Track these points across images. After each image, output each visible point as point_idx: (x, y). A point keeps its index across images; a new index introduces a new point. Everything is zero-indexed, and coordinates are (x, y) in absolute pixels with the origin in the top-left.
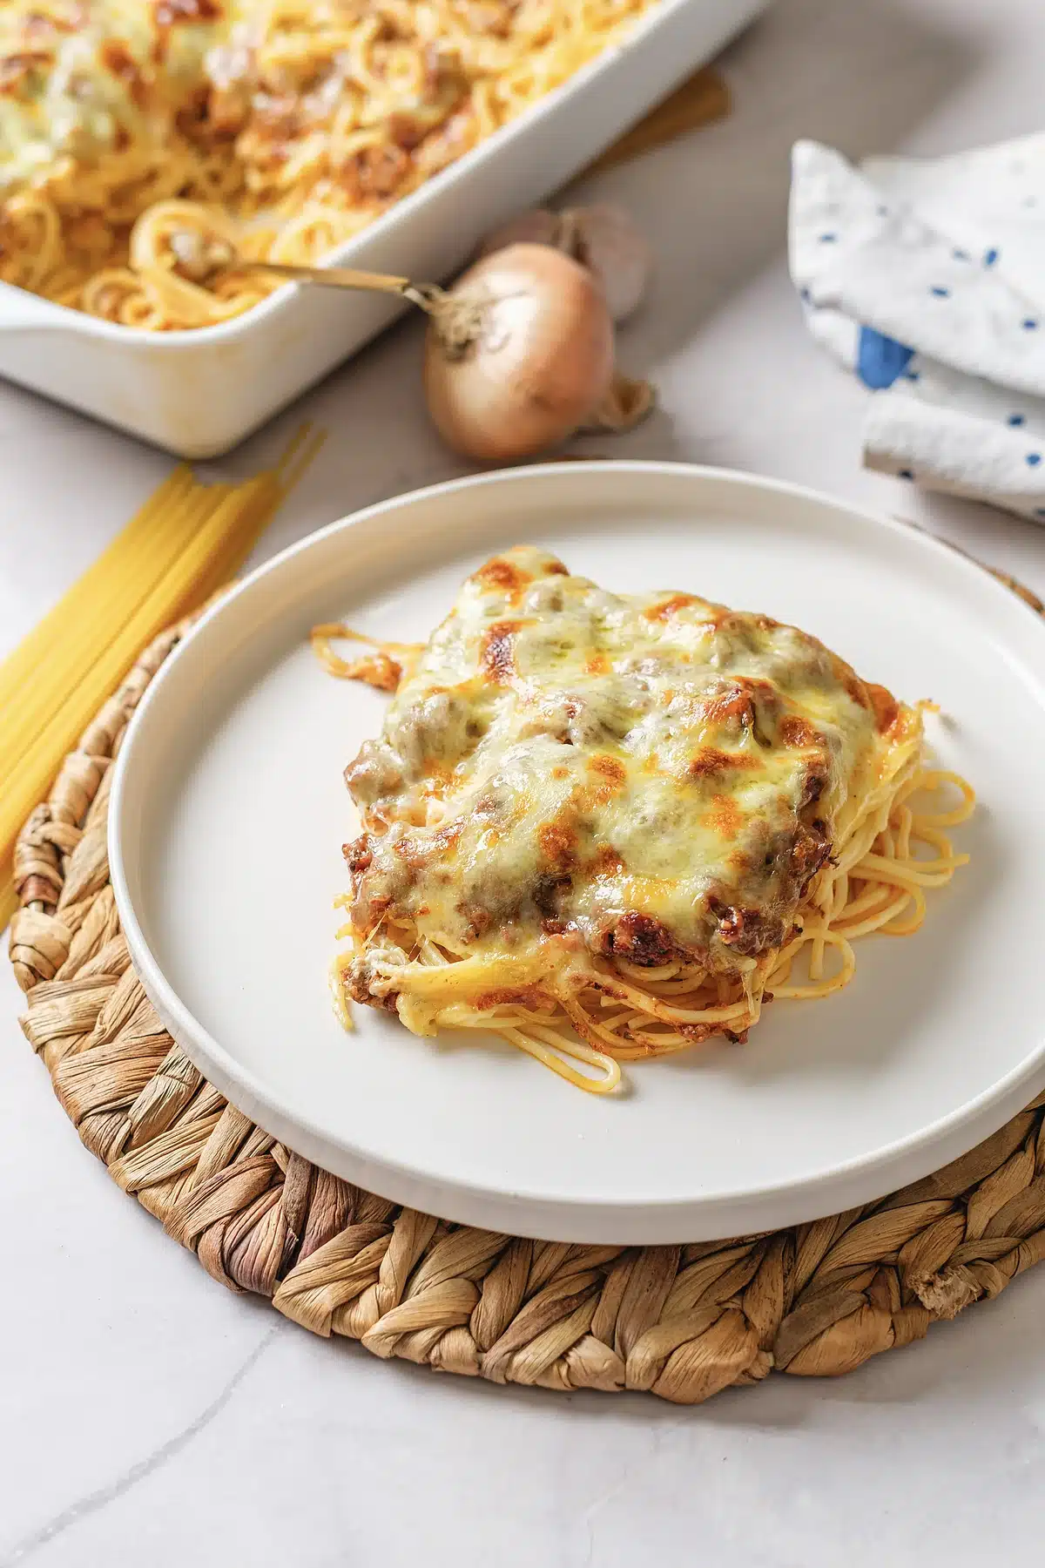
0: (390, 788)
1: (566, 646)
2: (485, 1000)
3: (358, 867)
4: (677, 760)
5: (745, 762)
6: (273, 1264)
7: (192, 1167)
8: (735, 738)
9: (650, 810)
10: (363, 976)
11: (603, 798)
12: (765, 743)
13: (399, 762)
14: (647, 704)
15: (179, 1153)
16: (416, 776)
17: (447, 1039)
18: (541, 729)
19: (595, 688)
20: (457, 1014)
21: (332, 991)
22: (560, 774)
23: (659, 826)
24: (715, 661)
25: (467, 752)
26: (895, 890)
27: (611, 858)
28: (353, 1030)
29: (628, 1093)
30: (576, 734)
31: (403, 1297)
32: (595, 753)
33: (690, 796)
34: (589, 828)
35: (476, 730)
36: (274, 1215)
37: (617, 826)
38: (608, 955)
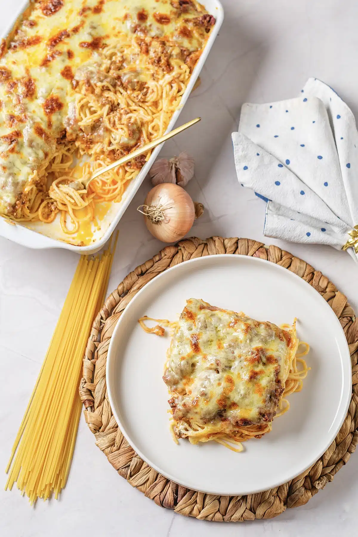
0: (176, 383)
1: (212, 341)
2: (209, 436)
3: (174, 407)
4: (246, 376)
5: (261, 372)
6: (172, 503)
7: (148, 480)
8: (258, 366)
9: (242, 392)
10: (180, 434)
11: (231, 390)
12: (264, 364)
13: (177, 377)
14: (235, 358)
15: (144, 477)
16: (181, 379)
17: (201, 444)
18: (211, 369)
19: (221, 356)
20: (204, 440)
21: (171, 437)
22: (219, 384)
23: (244, 397)
24: (248, 341)
25: (193, 371)
26: (295, 380)
27: (234, 405)
28: (179, 444)
29: (245, 451)
30: (220, 370)
31: (203, 508)
32: (225, 375)
33: (250, 386)
34: (229, 398)
35: (193, 365)
36: (170, 491)
37: (235, 397)
38: (237, 424)
